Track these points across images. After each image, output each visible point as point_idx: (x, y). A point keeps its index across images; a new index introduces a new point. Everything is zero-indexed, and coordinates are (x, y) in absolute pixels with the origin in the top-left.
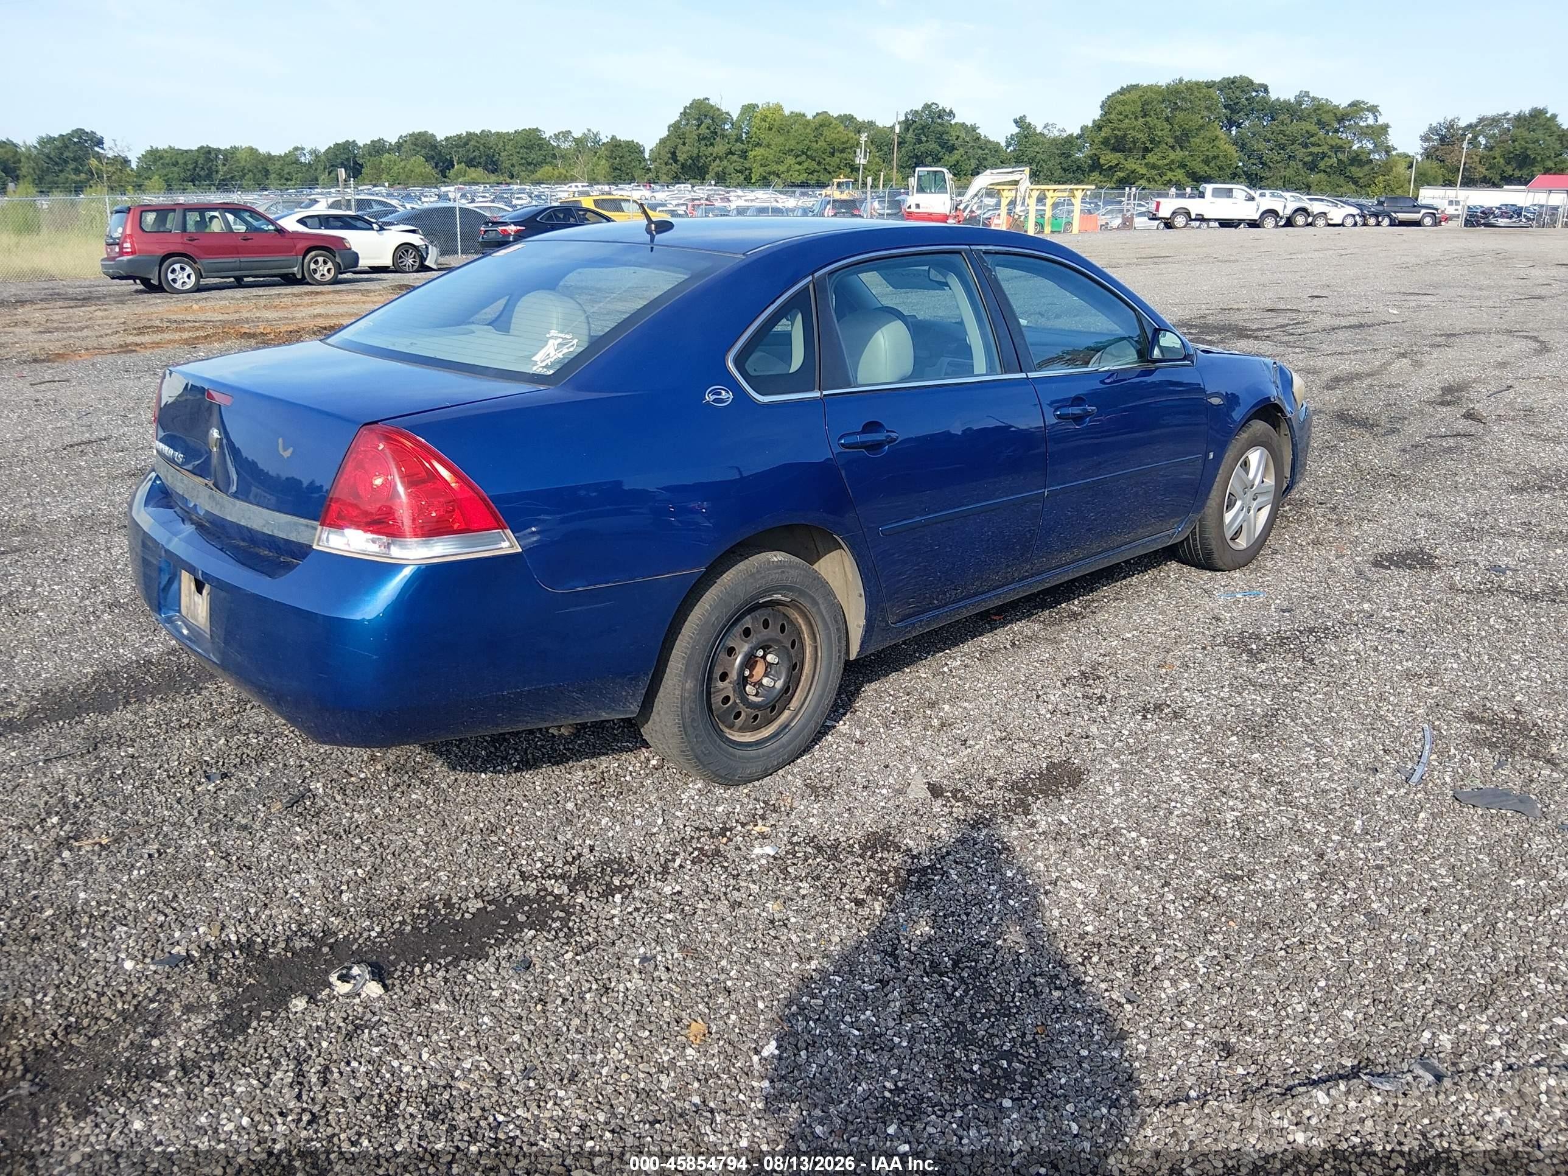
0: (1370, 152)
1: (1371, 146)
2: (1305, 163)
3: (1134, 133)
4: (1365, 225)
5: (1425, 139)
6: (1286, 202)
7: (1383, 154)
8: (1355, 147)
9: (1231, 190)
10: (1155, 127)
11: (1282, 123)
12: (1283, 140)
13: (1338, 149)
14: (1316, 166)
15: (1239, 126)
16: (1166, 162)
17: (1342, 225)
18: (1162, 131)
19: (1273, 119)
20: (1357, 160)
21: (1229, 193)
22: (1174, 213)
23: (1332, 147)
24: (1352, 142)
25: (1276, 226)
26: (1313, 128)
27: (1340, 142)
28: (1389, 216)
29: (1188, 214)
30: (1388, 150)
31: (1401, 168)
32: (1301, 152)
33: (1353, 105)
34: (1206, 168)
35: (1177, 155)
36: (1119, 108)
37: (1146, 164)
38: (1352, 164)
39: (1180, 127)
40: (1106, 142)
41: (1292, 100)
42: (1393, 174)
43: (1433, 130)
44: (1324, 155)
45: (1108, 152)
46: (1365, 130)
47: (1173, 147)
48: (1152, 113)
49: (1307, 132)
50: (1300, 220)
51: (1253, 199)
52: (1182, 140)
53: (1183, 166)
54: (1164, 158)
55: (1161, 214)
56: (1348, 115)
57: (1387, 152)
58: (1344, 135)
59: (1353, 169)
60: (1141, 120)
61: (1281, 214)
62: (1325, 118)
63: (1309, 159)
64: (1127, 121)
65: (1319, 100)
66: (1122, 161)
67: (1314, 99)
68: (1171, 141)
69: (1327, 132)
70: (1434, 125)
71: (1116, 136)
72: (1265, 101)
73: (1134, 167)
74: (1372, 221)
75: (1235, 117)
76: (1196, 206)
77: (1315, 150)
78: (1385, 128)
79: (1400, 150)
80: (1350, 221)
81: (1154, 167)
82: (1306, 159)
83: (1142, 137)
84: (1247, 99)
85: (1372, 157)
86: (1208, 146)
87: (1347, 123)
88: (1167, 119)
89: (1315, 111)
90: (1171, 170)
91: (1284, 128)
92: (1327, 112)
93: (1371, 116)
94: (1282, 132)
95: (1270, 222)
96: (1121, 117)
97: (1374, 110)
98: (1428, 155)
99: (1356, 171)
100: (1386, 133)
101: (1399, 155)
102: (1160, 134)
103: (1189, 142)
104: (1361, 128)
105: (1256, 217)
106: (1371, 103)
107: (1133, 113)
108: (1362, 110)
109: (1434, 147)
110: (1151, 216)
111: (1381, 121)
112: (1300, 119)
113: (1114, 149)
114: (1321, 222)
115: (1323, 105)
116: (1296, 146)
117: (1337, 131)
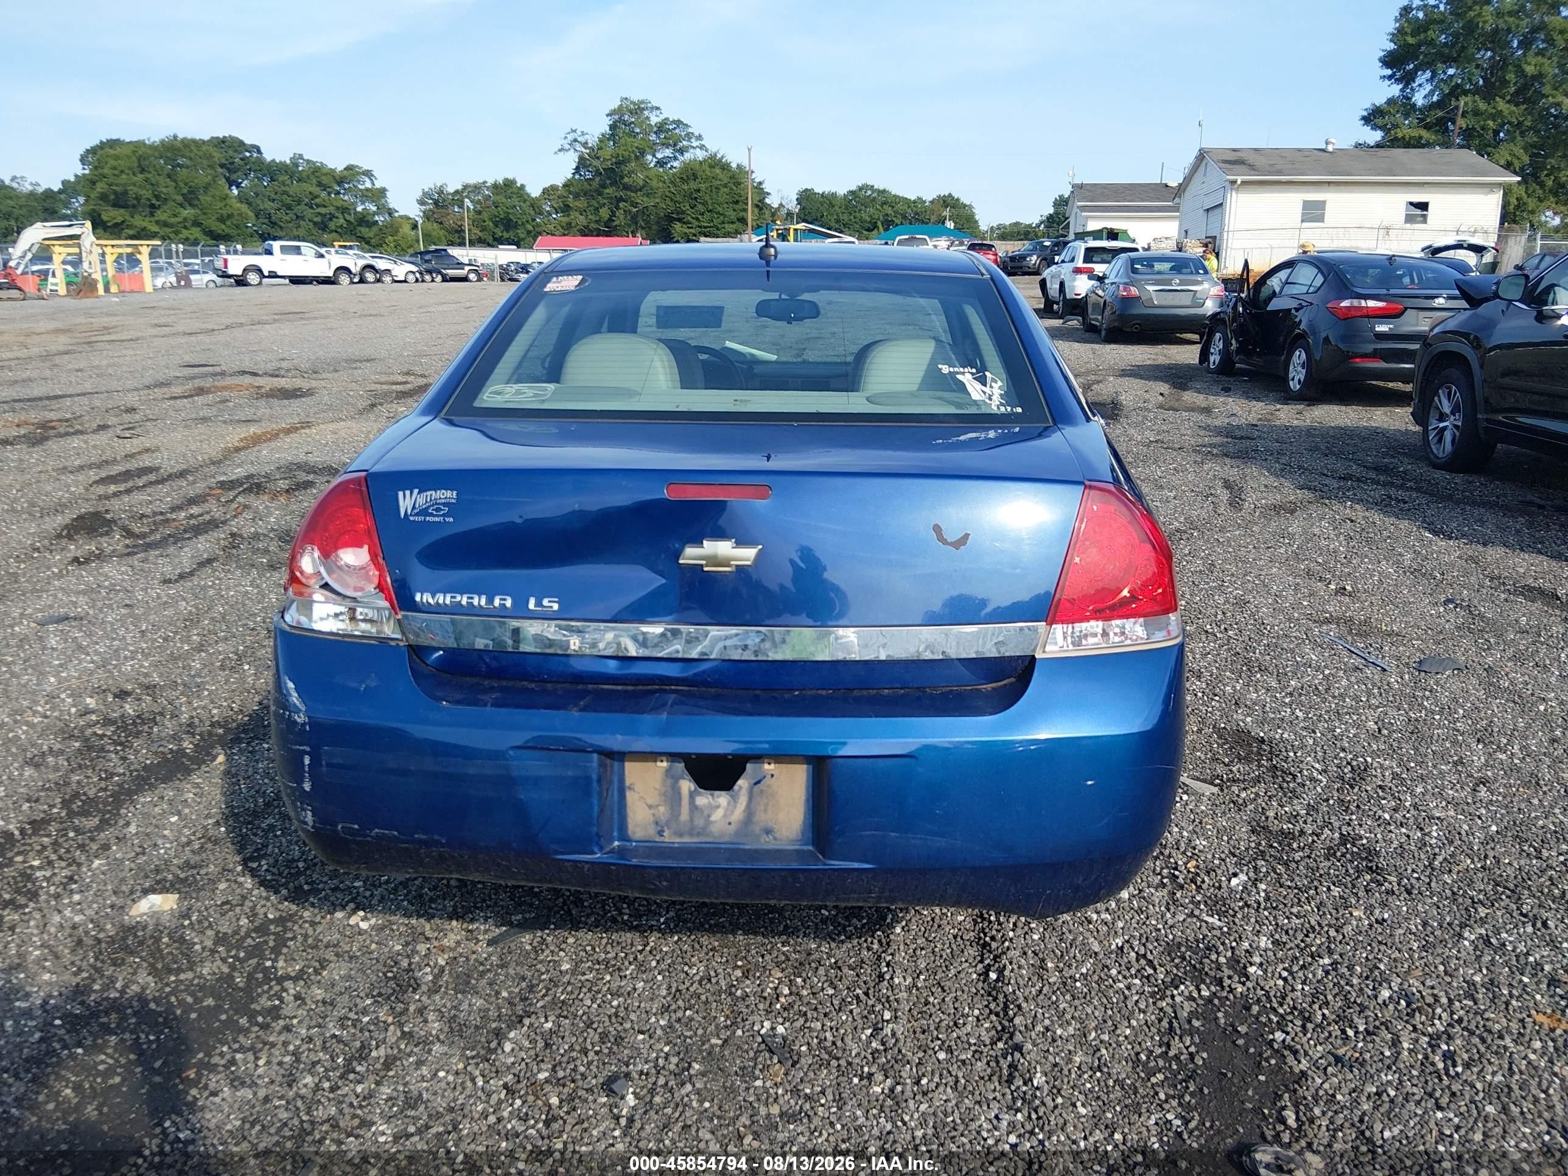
0: (374, 214)
1: (374, 209)
2: (315, 224)
3: (135, 189)
4: (423, 281)
5: (421, 202)
6: (354, 260)
7: (387, 216)
8: (359, 209)
9: (298, 248)
10: (157, 185)
11: (284, 184)
12: (289, 201)
13: (344, 210)
14: (326, 226)
15: (238, 186)
16: (179, 219)
17: (405, 281)
18: (166, 187)
19: (272, 180)
20: (364, 220)
21: (297, 250)
22: (245, 270)
23: (338, 208)
24: (355, 204)
25: (352, 283)
26: (316, 190)
27: (345, 205)
28: (440, 273)
29: (259, 271)
30: (390, 212)
31: (406, 229)
32: (309, 213)
33: (349, 168)
34: (223, 227)
35: (188, 212)
36: (112, 162)
37: (157, 222)
38: (360, 225)
39: (186, 184)
40: (103, 197)
41: (288, 162)
42: (400, 234)
43: (425, 194)
44: (332, 217)
45: (110, 208)
46: (365, 193)
47: (181, 205)
48: (151, 170)
49: (310, 193)
50: (370, 276)
51: (322, 256)
52: (190, 198)
53: (197, 223)
54: (175, 216)
55: (231, 272)
56: (345, 177)
57: (390, 214)
58: (346, 198)
59: (363, 229)
60: (140, 176)
61: (354, 271)
62: (325, 180)
63: (318, 219)
64: (124, 176)
65: (314, 163)
66: (128, 218)
67: (308, 161)
68: (179, 198)
69: (329, 194)
70: (426, 190)
71: (115, 193)
72: (260, 161)
73: (144, 224)
74: (428, 277)
75: (234, 177)
76: (266, 263)
77: (323, 210)
78: (383, 192)
79: (401, 213)
80: (411, 278)
81: (166, 224)
82: (315, 219)
83: (146, 193)
84: (242, 159)
85: (377, 218)
86: (220, 204)
87: (347, 186)
88: (169, 176)
89: (313, 173)
90: (185, 228)
91: (287, 189)
92: (326, 174)
93: (367, 179)
94: (285, 193)
95: (344, 279)
96: (116, 172)
97: (368, 174)
98: (427, 216)
99: (364, 231)
100: (385, 196)
101: (401, 217)
102: (164, 190)
103: (198, 199)
104: (361, 190)
105: (330, 273)
106: (366, 168)
107: (129, 169)
108: (358, 173)
109: (430, 210)
110: (220, 273)
111: (378, 185)
112: (299, 180)
113: (116, 205)
114: (387, 279)
115: (319, 168)
116: (302, 207)
117: (338, 193)
